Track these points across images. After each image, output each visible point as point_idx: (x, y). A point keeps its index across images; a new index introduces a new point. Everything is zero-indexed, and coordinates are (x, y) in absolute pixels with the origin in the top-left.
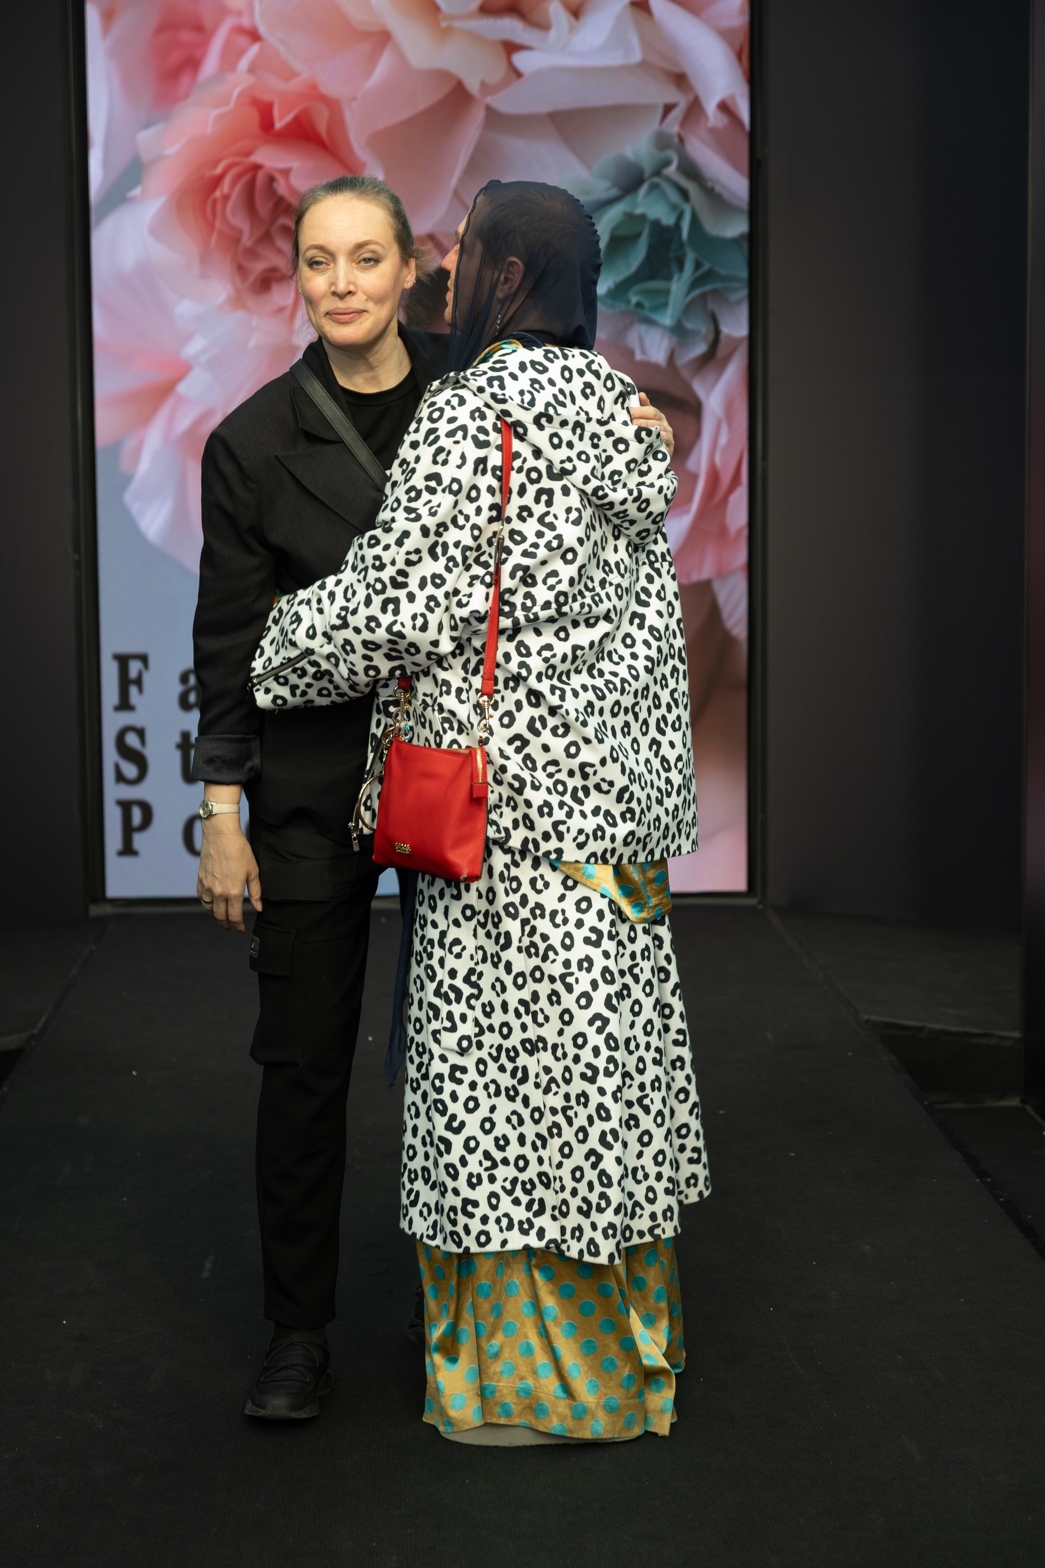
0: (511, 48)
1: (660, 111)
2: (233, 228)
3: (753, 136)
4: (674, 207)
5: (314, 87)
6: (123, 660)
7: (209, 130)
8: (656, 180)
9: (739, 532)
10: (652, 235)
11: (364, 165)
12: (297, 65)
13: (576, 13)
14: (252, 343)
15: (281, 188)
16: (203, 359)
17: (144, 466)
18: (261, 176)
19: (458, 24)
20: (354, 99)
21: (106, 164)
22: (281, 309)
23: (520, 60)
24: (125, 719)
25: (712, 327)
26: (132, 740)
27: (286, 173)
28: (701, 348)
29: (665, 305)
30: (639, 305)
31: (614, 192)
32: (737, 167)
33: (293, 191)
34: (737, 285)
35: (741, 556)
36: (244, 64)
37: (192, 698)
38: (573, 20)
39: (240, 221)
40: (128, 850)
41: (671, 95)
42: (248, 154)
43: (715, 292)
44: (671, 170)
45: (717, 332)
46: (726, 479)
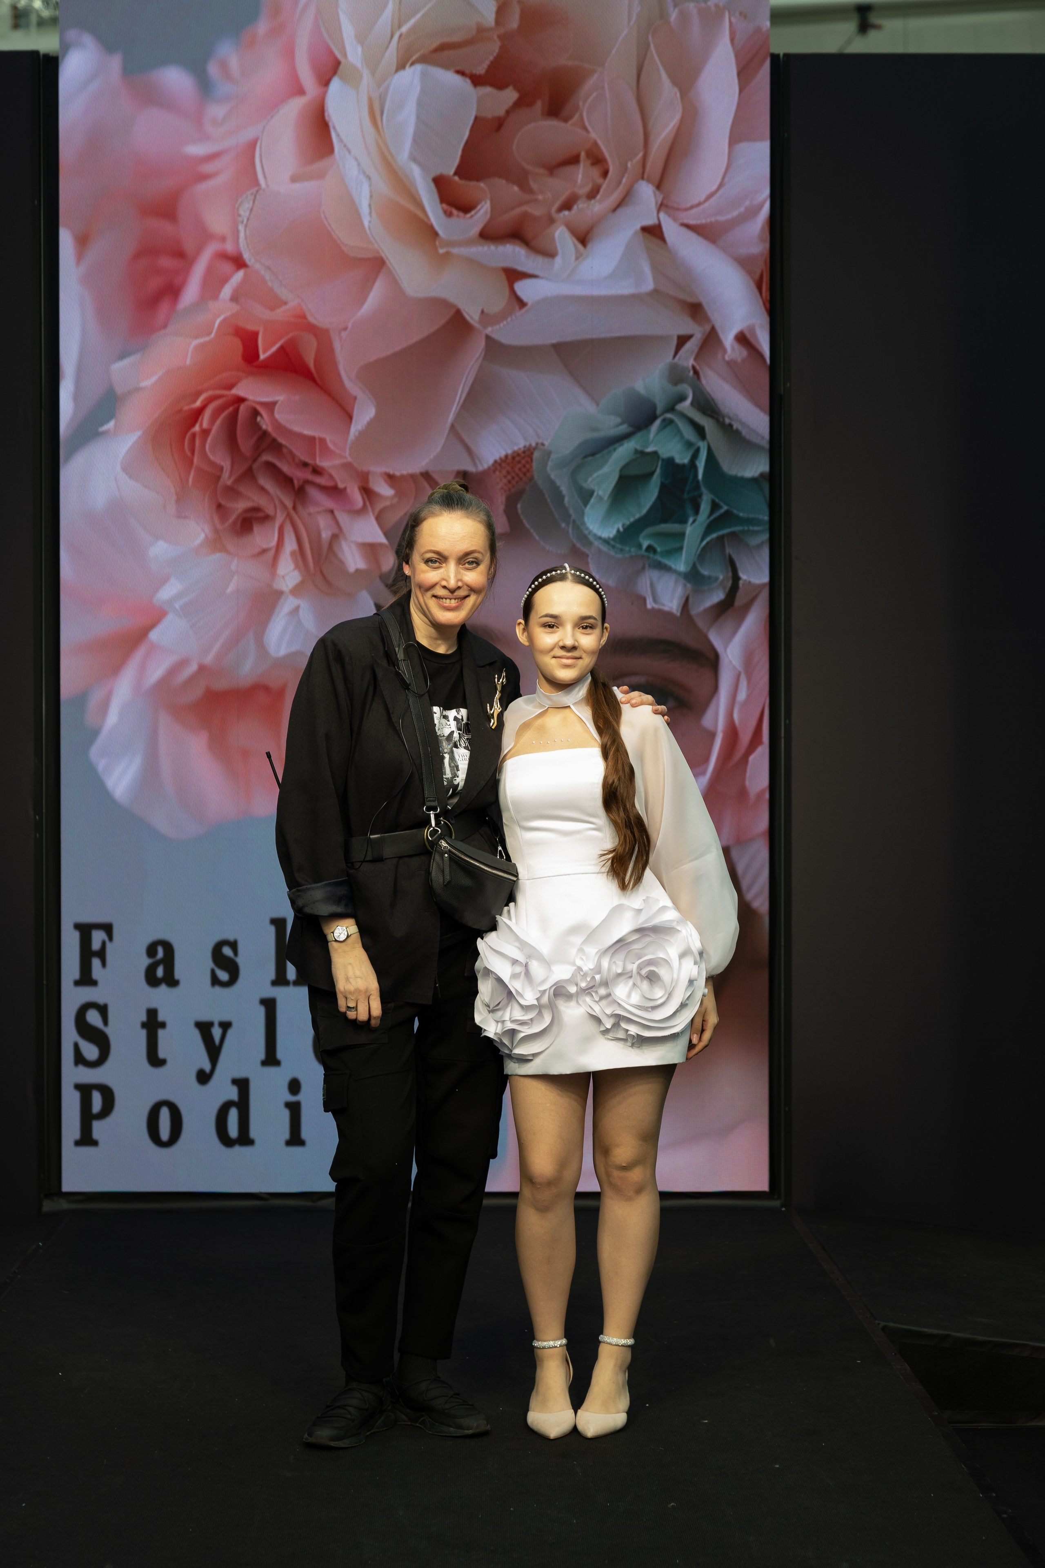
0: (513, 275)
1: (674, 342)
2: (212, 464)
3: (773, 369)
4: (689, 444)
5: (304, 317)
6: (85, 930)
7: (188, 362)
8: (669, 416)
9: (760, 795)
10: (664, 474)
11: (355, 398)
12: (283, 293)
13: (583, 239)
14: (230, 589)
15: (265, 423)
16: (177, 606)
17: (112, 718)
18: (243, 408)
19: (455, 251)
20: (345, 329)
21: (77, 397)
22: (264, 551)
23: (523, 288)
24: (87, 994)
25: (730, 574)
26: (94, 1017)
27: (270, 406)
28: (718, 596)
29: (681, 548)
30: (650, 548)
31: (624, 429)
32: (757, 404)
33: (278, 426)
34: (756, 528)
35: (763, 823)
36: (227, 291)
37: (160, 972)
38: (580, 246)
39: (221, 458)
40: (86, 1139)
41: (685, 325)
42: (231, 387)
43: (733, 534)
44: (685, 406)
45: (736, 578)
46: (745, 738)
